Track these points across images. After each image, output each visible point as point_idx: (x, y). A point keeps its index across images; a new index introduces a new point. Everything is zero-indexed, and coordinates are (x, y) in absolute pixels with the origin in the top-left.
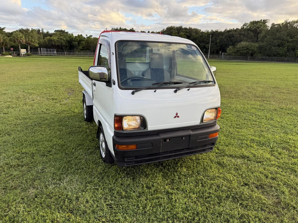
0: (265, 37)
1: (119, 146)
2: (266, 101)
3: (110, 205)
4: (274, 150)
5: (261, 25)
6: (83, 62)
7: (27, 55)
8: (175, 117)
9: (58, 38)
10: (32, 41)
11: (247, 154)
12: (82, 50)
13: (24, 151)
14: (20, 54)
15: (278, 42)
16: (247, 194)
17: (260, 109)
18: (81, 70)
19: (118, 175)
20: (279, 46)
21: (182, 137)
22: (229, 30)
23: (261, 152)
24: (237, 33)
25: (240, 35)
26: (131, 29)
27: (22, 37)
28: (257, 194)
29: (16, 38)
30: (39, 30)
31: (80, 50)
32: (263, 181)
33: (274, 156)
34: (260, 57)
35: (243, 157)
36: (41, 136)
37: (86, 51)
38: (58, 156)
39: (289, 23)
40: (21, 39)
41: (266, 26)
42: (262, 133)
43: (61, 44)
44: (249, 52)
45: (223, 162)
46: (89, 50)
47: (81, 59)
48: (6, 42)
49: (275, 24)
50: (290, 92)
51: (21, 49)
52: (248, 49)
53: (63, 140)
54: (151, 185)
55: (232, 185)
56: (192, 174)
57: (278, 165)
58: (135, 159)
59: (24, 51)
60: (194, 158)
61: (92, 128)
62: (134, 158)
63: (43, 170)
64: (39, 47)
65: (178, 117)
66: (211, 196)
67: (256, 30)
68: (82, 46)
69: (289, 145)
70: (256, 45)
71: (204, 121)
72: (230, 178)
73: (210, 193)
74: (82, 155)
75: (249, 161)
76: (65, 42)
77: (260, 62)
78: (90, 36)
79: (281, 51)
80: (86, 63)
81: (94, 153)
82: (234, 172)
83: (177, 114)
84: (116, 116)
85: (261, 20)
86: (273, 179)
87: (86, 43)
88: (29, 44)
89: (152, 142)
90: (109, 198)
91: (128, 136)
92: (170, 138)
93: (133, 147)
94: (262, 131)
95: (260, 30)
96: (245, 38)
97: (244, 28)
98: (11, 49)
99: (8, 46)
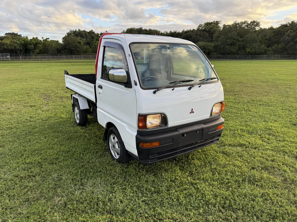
0: (219, 37)
1: (144, 144)
2: (237, 95)
3: (144, 202)
4: (263, 137)
5: (214, 26)
6: (44, 66)
8: (191, 113)
9: (11, 42)
11: (244, 142)
12: (38, 53)
13: (28, 161)
15: (230, 41)
16: (258, 176)
17: (236, 102)
18: (68, 74)
19: (139, 173)
20: (231, 45)
21: (196, 131)
22: (186, 31)
23: (253, 139)
24: (194, 34)
25: (197, 35)
26: (90, 31)
28: (265, 175)
31: (37, 54)
32: (266, 164)
33: (265, 142)
34: (216, 56)
35: (241, 145)
36: (39, 145)
37: (44, 54)
38: (69, 162)
39: (238, 24)
41: (219, 27)
42: (247, 123)
43: (15, 48)
44: (206, 51)
45: (227, 151)
46: (46, 53)
47: (39, 63)
49: (226, 25)
50: (253, 86)
52: (205, 48)
53: (65, 147)
54: (174, 178)
55: (243, 170)
56: (205, 165)
57: (271, 148)
58: (158, 155)
60: (200, 150)
61: (89, 132)
62: (156, 155)
63: (58, 177)
65: (193, 112)
66: (230, 182)
67: (210, 31)
68: (38, 49)
69: (273, 132)
70: (212, 45)
71: (212, 115)
72: (239, 164)
73: (228, 179)
74: (92, 158)
75: (247, 147)
76: (19, 46)
77: (216, 60)
78: (47, 39)
79: (234, 49)
80: (47, 67)
81: (104, 156)
82: (239, 159)
83: (192, 110)
84: (140, 115)
85: (214, 22)
86: (273, 161)
87: (43, 46)
89: (172, 138)
90: (140, 195)
91: (151, 134)
92: (187, 133)
93: (156, 144)
94: (246, 122)
95: (213, 31)
96: (201, 39)
97: (199, 28)
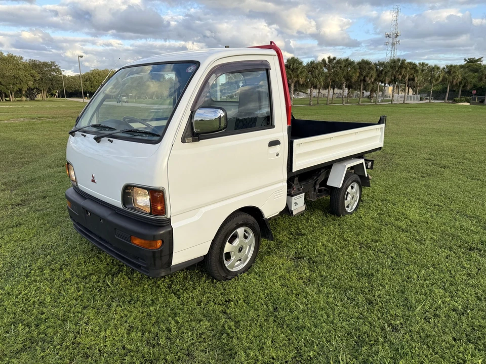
8: (92, 181)
14: (484, 101)
98: (473, 92)
99: (468, 88)
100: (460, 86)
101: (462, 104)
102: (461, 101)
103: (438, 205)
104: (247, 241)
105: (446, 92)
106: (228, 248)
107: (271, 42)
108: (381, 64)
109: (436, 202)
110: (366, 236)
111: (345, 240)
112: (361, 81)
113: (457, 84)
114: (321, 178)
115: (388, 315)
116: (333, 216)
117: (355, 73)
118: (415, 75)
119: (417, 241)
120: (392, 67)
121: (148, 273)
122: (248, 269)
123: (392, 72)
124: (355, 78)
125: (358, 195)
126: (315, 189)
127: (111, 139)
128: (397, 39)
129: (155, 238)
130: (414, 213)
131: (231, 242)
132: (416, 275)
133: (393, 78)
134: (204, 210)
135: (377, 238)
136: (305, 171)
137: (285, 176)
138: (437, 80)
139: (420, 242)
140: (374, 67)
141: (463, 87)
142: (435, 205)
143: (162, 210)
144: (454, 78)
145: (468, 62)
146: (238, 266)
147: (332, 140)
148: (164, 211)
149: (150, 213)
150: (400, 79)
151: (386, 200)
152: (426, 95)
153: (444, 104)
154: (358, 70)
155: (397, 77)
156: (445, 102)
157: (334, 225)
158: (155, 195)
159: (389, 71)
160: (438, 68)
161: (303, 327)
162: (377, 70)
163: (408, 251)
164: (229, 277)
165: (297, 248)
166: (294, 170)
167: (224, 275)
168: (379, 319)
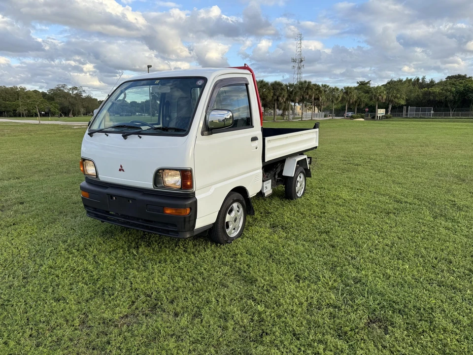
7: (385, 117)
8: (120, 170)
10: (396, 97)
14: (375, 116)
21: (128, 199)
27: (383, 92)
29: (375, 94)
30: (418, 79)
40: (380, 95)
43: (446, 98)
48: (361, 100)
51: (379, 110)
59: (382, 112)
62: (92, 209)
64: (405, 105)
76: (453, 96)
88: (391, 101)
98: (366, 110)
99: (362, 106)
100: (355, 105)
101: (358, 120)
102: (358, 117)
103: (360, 189)
104: (239, 214)
105: (345, 110)
106: (228, 218)
107: (245, 64)
108: (291, 86)
109: (358, 187)
110: (316, 210)
111: (302, 214)
112: (275, 100)
113: (353, 102)
114: (279, 170)
115: (347, 251)
116: (288, 200)
117: (269, 93)
118: (320, 95)
119: (352, 211)
120: (300, 88)
121: (177, 236)
122: (240, 235)
123: (301, 93)
124: (270, 98)
125: (304, 183)
126: (275, 178)
127: (140, 136)
128: (302, 64)
129: (185, 207)
130: (345, 194)
131: (229, 213)
132: (357, 230)
133: (302, 98)
134: (214, 187)
135: (324, 211)
136: (270, 163)
137: (261, 165)
138: (337, 99)
139: (355, 211)
140: (285, 88)
141: (358, 105)
142: (358, 189)
143: (191, 185)
144: (350, 98)
145: (360, 85)
146: (234, 234)
147: (287, 139)
148: (191, 186)
149: (181, 189)
150: (308, 98)
151: (322, 188)
152: (329, 113)
153: (344, 120)
154: (272, 91)
155: (305, 97)
156: (345, 118)
157: (291, 205)
158: (185, 173)
159: (298, 92)
160: (338, 89)
161: (294, 263)
162: (288, 90)
163: (349, 217)
164: (229, 241)
165: (270, 221)
166: (266, 161)
167: (226, 239)
168: (342, 254)
